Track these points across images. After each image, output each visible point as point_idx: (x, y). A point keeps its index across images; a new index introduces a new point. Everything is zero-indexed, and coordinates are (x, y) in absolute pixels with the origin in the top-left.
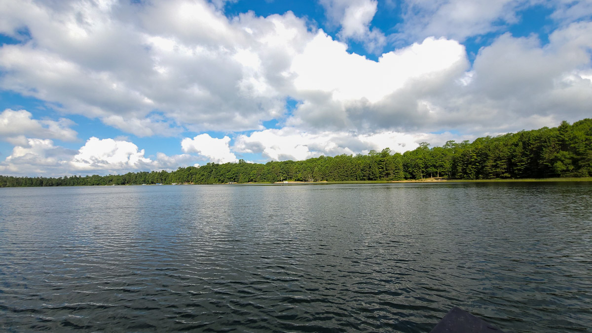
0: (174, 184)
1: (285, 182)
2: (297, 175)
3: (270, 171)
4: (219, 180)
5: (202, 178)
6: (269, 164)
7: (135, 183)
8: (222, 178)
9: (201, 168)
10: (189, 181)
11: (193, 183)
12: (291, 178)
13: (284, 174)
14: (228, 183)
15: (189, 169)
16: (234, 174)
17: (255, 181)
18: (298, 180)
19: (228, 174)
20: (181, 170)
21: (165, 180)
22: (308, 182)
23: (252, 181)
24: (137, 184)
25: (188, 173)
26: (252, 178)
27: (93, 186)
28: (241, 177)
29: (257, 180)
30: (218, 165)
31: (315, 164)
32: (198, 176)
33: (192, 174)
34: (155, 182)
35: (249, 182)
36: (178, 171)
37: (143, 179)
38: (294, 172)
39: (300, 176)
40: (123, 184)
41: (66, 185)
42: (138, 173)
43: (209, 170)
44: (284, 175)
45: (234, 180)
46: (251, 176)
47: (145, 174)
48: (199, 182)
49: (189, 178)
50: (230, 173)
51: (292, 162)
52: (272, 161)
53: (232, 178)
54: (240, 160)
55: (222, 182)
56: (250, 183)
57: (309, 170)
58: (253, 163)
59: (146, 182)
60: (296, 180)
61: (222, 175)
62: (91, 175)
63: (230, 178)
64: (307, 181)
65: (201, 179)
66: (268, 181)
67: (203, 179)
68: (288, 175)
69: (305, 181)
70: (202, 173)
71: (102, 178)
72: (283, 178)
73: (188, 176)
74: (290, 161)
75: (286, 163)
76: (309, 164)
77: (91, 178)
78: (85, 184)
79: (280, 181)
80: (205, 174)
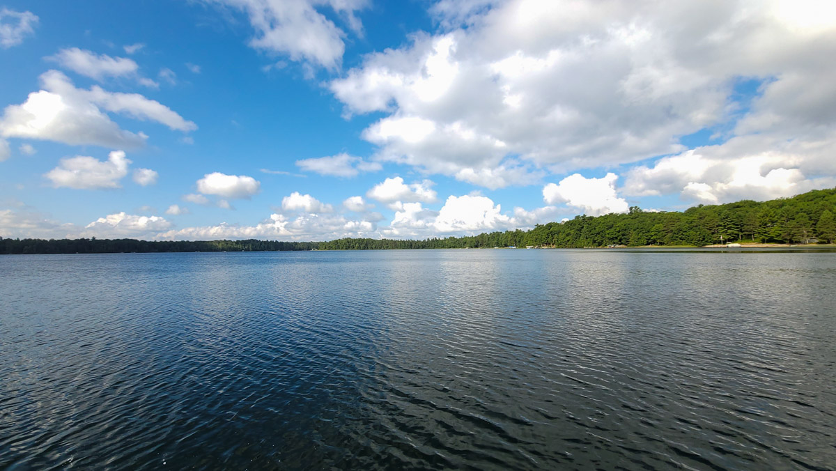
0: (528, 247)
1: (730, 245)
2: (767, 230)
3: (694, 224)
4: (594, 242)
5: (568, 238)
6: (692, 211)
7: (488, 246)
8: (598, 239)
9: (565, 223)
10: (549, 244)
11: (555, 246)
12: (749, 237)
13: (729, 228)
14: (608, 247)
15: (550, 226)
16: (619, 232)
17: (661, 244)
18: (771, 240)
19: (608, 232)
20: (539, 227)
21: (520, 242)
22: (800, 245)
23: (654, 242)
24: (490, 247)
25: (547, 231)
26: (655, 237)
27: (450, 249)
28: (633, 236)
29: (665, 241)
30: (591, 218)
31: (821, 203)
32: (561, 236)
33: (553, 234)
34: (508, 244)
35: (648, 244)
36: (535, 230)
37: (496, 241)
38: (758, 224)
39: (774, 231)
40: (477, 247)
41: (429, 247)
42: (491, 234)
43: (577, 227)
44: (730, 231)
45: (620, 240)
46: (652, 234)
47: (498, 234)
48: (563, 244)
49: (549, 239)
50: (612, 230)
51: (752, 204)
52: (700, 206)
53: (616, 238)
54: (631, 209)
55: (600, 244)
56: (650, 246)
57: (802, 218)
58: (657, 212)
59: (499, 245)
60: (763, 241)
61: (599, 233)
62: (448, 237)
63: (613, 239)
64: (796, 242)
65: (566, 240)
66: (690, 242)
67: (568, 241)
68: (741, 231)
69: (791, 242)
70: (568, 231)
71: (457, 240)
72: (727, 237)
73: (549, 236)
74: (746, 202)
75: (735, 207)
76: (801, 205)
77: (448, 240)
78: (443, 247)
79: (719, 242)
80: (572, 232)
